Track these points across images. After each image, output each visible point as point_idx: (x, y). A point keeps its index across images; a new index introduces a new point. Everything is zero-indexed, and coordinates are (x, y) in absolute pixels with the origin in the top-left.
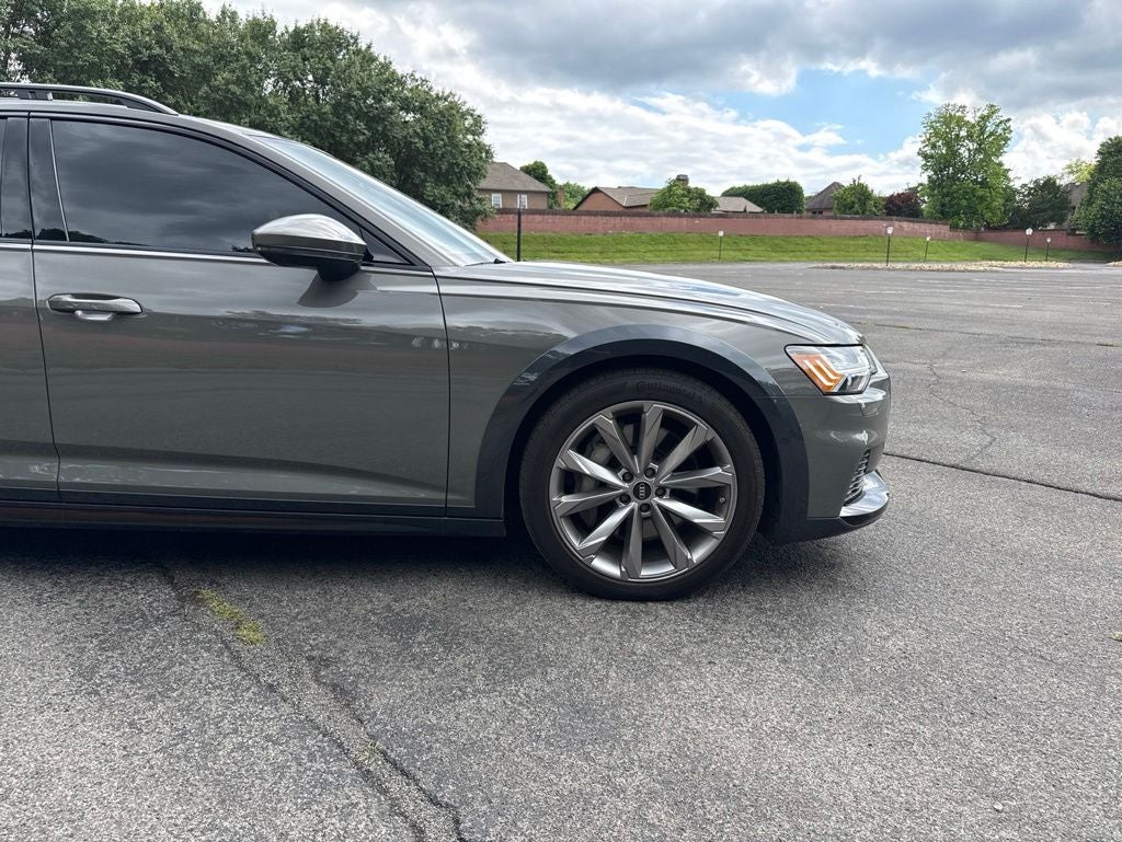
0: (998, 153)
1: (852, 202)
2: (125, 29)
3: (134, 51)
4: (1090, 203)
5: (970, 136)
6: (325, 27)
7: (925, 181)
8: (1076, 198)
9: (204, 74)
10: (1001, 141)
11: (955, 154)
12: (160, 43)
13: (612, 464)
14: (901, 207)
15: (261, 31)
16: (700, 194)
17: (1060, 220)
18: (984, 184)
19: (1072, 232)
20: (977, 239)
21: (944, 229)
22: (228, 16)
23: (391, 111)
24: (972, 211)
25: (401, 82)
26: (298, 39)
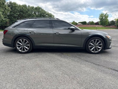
0: (107, 18)
1: (92, 23)
2: (19, 8)
3: (20, 10)
4: (117, 23)
5: (104, 16)
6: (39, 7)
7: (99, 21)
8: (116, 22)
9: (27, 12)
10: (108, 17)
11: (103, 18)
12: (23, 9)
13: (93, 44)
14: (97, 24)
15: (33, 8)
16: (76, 23)
17: (114, 25)
18: (106, 21)
19: (115, 26)
20: (105, 27)
21: (102, 26)
22: (29, 6)
23: (45, 15)
24: (104, 24)
25: (46, 12)
26: (36, 8)
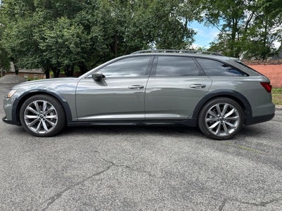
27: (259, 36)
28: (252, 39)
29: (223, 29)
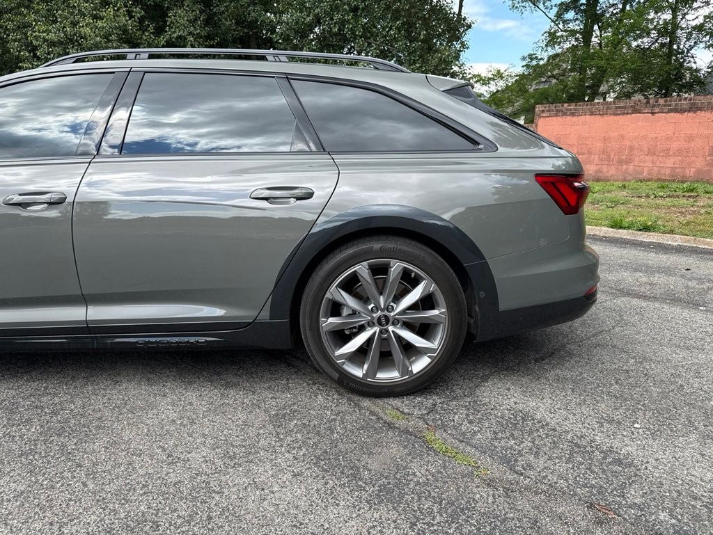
27: (654, 34)
28: (634, 44)
29: (559, 15)
